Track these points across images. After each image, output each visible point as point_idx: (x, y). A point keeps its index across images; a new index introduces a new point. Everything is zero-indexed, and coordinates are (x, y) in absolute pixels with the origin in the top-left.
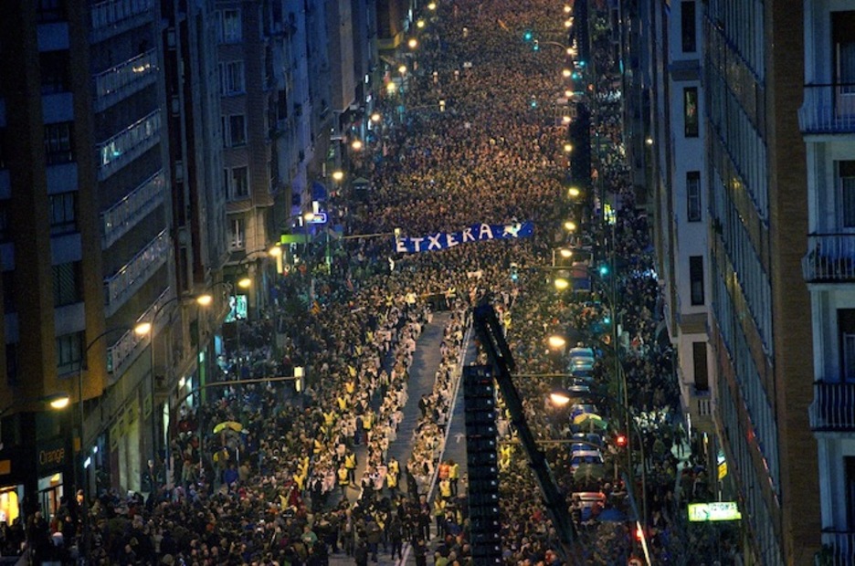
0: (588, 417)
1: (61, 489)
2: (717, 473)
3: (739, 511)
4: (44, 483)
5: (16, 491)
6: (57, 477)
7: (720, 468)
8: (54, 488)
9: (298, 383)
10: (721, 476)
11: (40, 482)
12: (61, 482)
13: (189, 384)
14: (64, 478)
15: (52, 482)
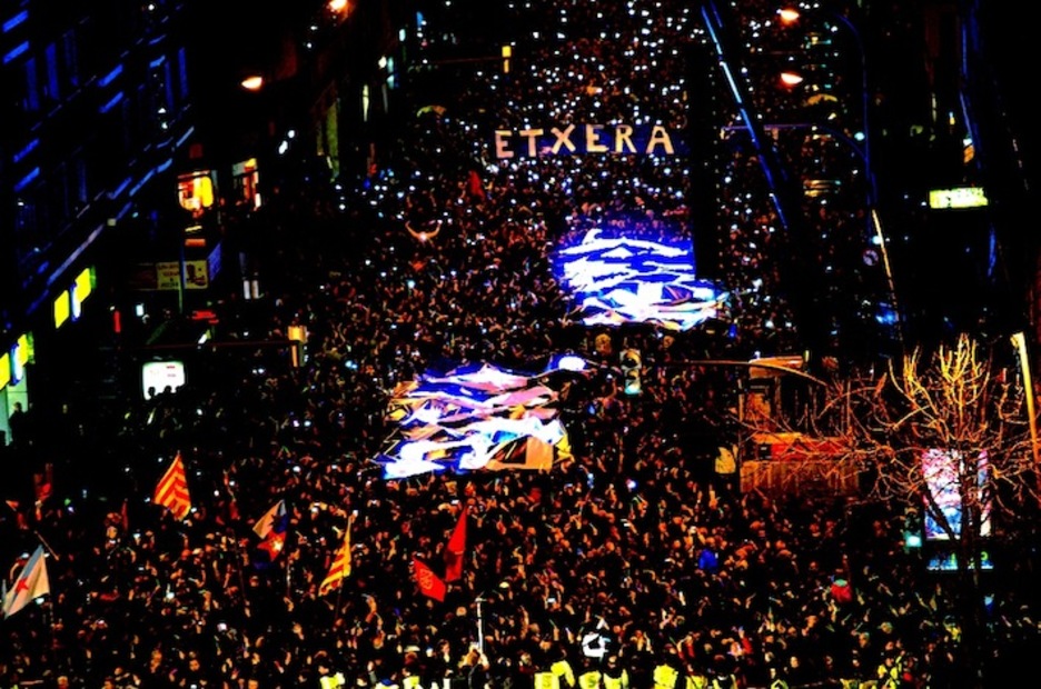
0: (822, 99)
1: (256, 175)
2: (963, 156)
3: (985, 195)
4: (239, 169)
5: (210, 176)
6: (252, 163)
7: (967, 152)
8: (249, 174)
9: (506, 63)
10: (967, 160)
11: (234, 167)
12: (256, 168)
13: (391, 63)
14: (258, 163)
15: (246, 168)
